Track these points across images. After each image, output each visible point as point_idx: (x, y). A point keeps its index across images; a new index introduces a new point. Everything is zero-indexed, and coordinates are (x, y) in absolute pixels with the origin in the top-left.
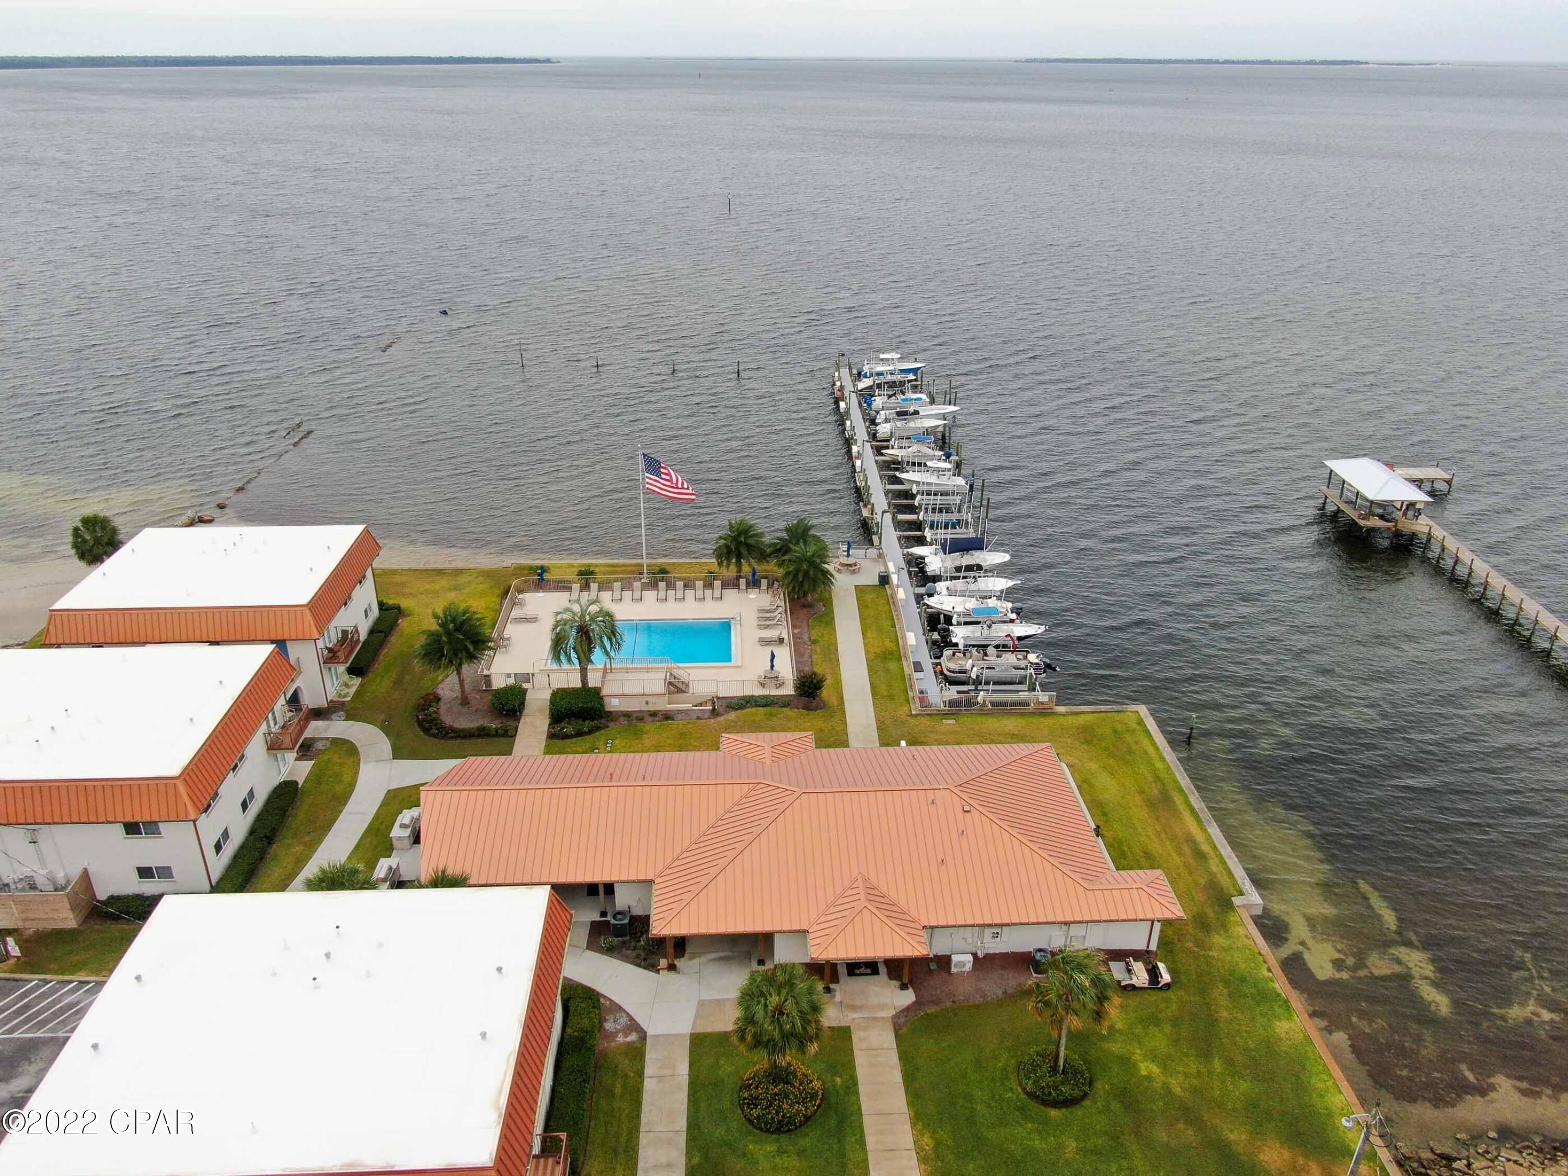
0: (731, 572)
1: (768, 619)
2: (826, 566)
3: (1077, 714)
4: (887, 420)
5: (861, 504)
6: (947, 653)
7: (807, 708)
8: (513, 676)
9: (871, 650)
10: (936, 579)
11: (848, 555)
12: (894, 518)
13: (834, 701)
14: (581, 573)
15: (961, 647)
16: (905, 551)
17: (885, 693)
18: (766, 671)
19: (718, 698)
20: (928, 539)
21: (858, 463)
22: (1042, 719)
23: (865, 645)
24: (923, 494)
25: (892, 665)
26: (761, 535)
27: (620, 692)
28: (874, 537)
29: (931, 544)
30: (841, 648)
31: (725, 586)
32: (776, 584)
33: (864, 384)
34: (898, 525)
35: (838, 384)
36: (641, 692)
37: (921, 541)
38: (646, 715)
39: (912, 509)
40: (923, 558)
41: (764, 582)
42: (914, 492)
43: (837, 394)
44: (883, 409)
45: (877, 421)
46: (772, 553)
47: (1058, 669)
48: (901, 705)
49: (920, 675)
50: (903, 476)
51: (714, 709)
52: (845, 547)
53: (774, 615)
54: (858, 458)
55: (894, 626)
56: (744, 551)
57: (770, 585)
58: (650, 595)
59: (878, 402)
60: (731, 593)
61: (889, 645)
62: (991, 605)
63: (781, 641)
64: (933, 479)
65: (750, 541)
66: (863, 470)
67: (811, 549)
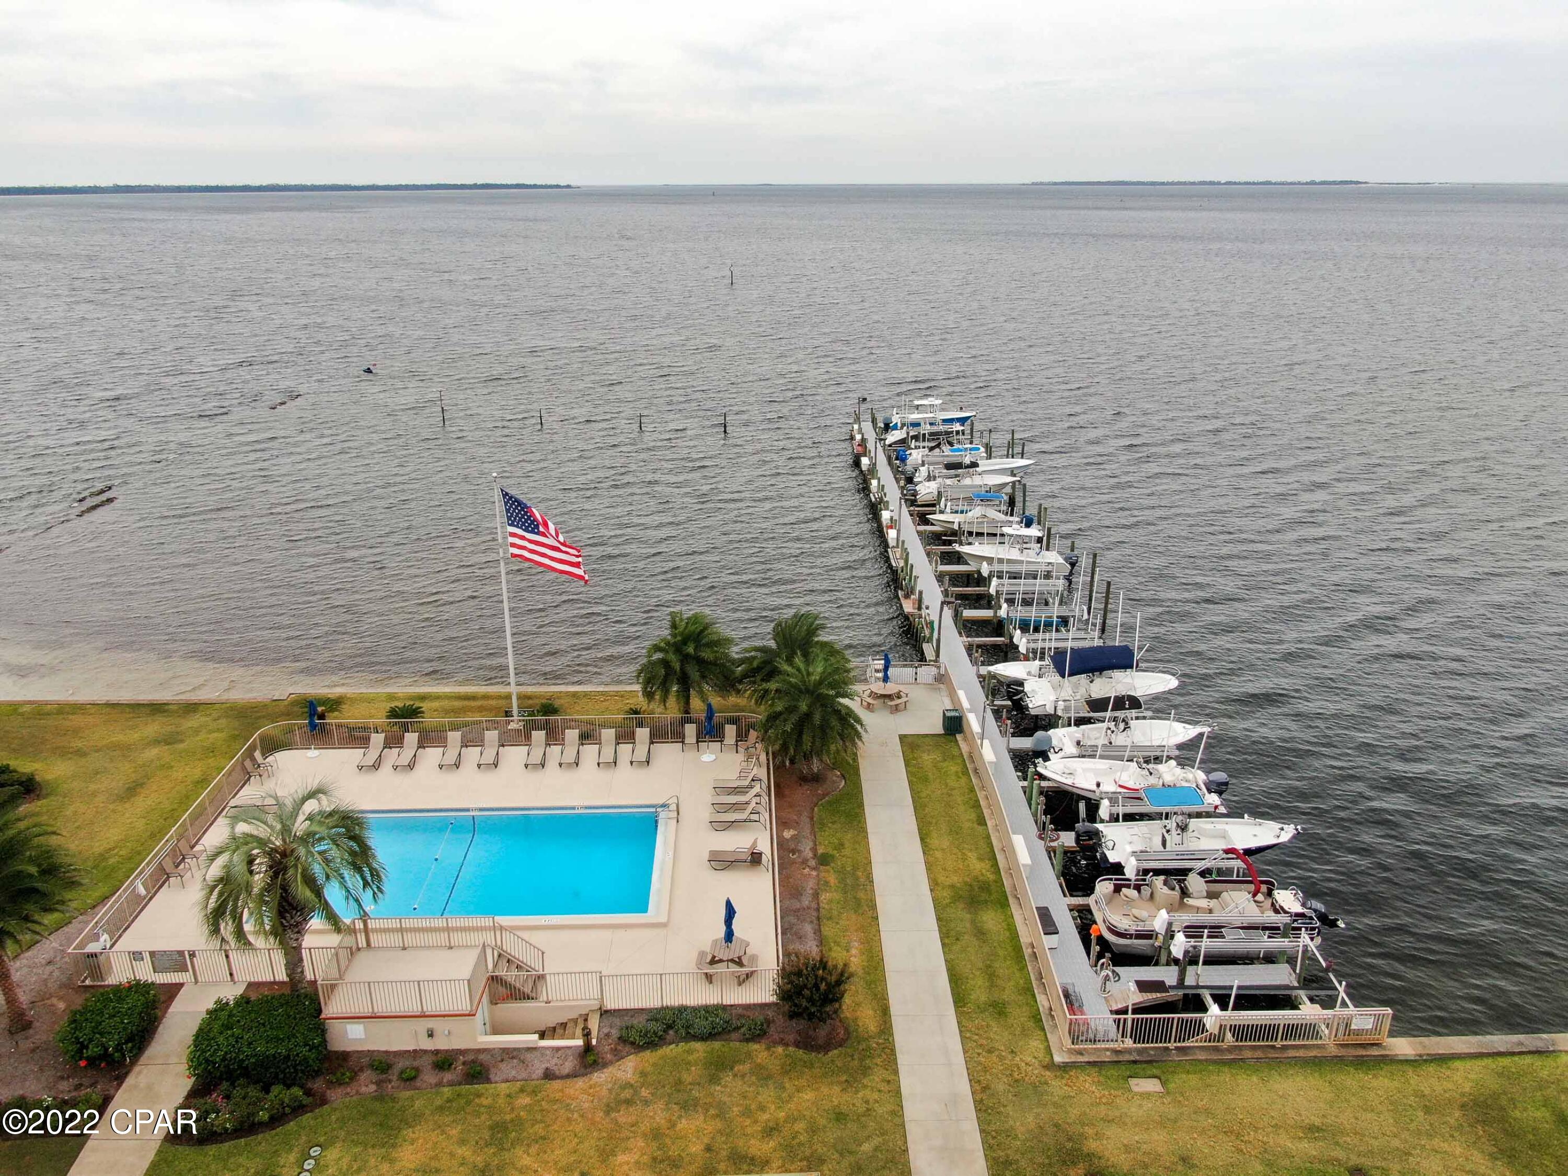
0: (671, 711)
1: (736, 807)
2: (845, 701)
3: (1442, 1059)
4: (930, 478)
5: (900, 593)
6: (1103, 887)
7: (806, 1043)
8: (147, 957)
9: (941, 879)
10: (1048, 722)
11: (886, 679)
12: (957, 615)
13: (867, 1019)
14: (394, 713)
15: (1130, 872)
16: (984, 670)
17: (983, 998)
18: (715, 942)
19: (605, 1013)
20: (1022, 649)
21: (892, 534)
22: (1365, 1078)
23: (929, 866)
24: (1000, 577)
25: (990, 919)
26: (729, 641)
27: (366, 1010)
28: (926, 646)
29: (1026, 659)
30: (879, 872)
31: (657, 736)
32: (753, 734)
33: (893, 437)
34: (968, 627)
35: (858, 437)
36: (415, 1008)
37: (1008, 653)
38: (425, 1063)
39: (983, 601)
40: (1020, 683)
41: (730, 731)
42: (985, 573)
43: (858, 449)
44: (923, 465)
45: (915, 480)
46: (745, 675)
47: (1341, 924)
48: (1025, 1033)
49: (1049, 941)
50: (965, 549)
51: (588, 1048)
52: (880, 664)
53: (742, 798)
54: (891, 527)
55: (982, 821)
56: (694, 673)
57: (741, 736)
58: (515, 755)
59: (916, 455)
60: (667, 752)
61: (979, 867)
62: (1168, 778)
63: (755, 859)
64: (1014, 554)
65: (706, 654)
66: (900, 543)
67: (818, 669)
